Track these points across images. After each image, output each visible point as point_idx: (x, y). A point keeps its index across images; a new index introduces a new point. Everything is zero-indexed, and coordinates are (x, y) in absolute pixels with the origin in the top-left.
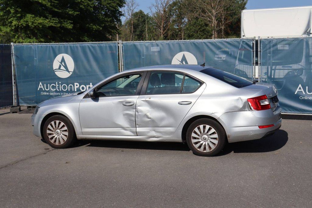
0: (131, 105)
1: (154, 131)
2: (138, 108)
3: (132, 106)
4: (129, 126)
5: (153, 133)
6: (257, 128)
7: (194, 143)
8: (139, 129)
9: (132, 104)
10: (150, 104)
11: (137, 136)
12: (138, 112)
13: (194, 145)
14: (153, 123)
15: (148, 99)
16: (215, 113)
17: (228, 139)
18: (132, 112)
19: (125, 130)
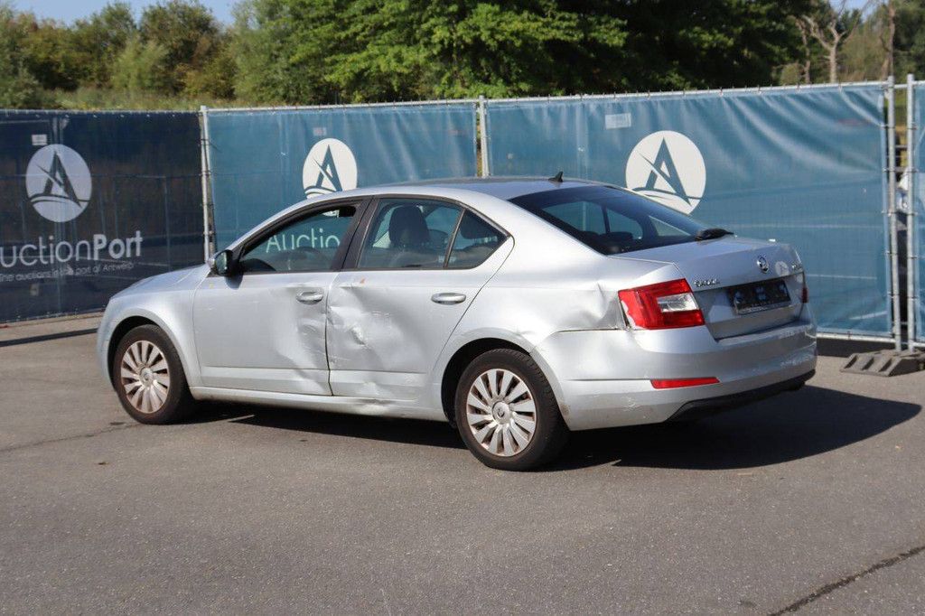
0: (317, 301)
1: (375, 381)
2: (333, 309)
3: (318, 304)
4: (313, 366)
5: (373, 390)
6: (647, 386)
7: (473, 425)
8: (337, 377)
9: (316, 297)
10: (362, 297)
11: (333, 395)
12: (331, 321)
13: (474, 431)
14: (371, 360)
15: (357, 284)
16: (524, 333)
17: (564, 416)
18: (317, 323)
19: (304, 375)
